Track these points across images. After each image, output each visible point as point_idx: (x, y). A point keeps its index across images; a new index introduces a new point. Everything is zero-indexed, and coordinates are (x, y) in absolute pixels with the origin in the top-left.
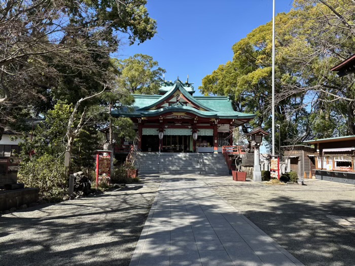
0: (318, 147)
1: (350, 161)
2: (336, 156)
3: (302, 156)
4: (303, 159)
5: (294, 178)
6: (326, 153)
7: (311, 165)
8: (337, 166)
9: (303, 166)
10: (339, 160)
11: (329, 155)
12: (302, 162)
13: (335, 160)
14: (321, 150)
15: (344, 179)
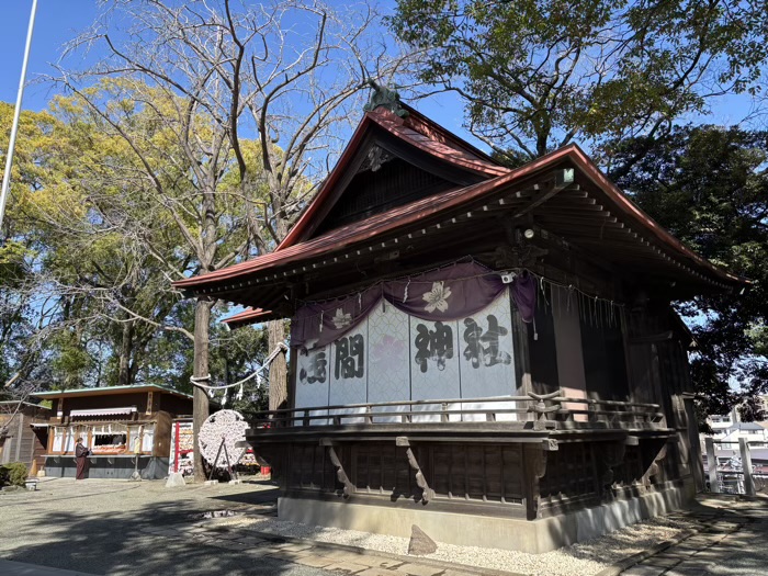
0: (60, 405)
1: (125, 433)
2: (96, 425)
3: (17, 428)
4: (20, 434)
5: (19, 478)
6: (76, 418)
7: (35, 445)
8: (96, 444)
9: (18, 449)
10: (103, 433)
11: (82, 423)
12: (15, 441)
13: (94, 433)
14: (66, 413)
15: (107, 470)
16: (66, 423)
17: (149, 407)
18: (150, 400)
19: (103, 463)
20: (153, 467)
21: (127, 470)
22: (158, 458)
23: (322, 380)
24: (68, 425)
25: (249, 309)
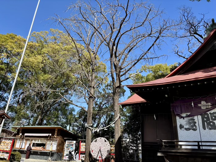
0: (21, 131)
1: (45, 143)
2: (34, 139)
6: (26, 136)
10: (37, 142)
11: (29, 138)
14: (23, 134)
15: (37, 156)
16: (22, 138)
17: (56, 134)
18: (56, 132)
19: (36, 153)
20: (55, 156)
21: (45, 157)
22: (57, 153)
23: (195, 130)
24: (23, 139)
25: (143, 99)
